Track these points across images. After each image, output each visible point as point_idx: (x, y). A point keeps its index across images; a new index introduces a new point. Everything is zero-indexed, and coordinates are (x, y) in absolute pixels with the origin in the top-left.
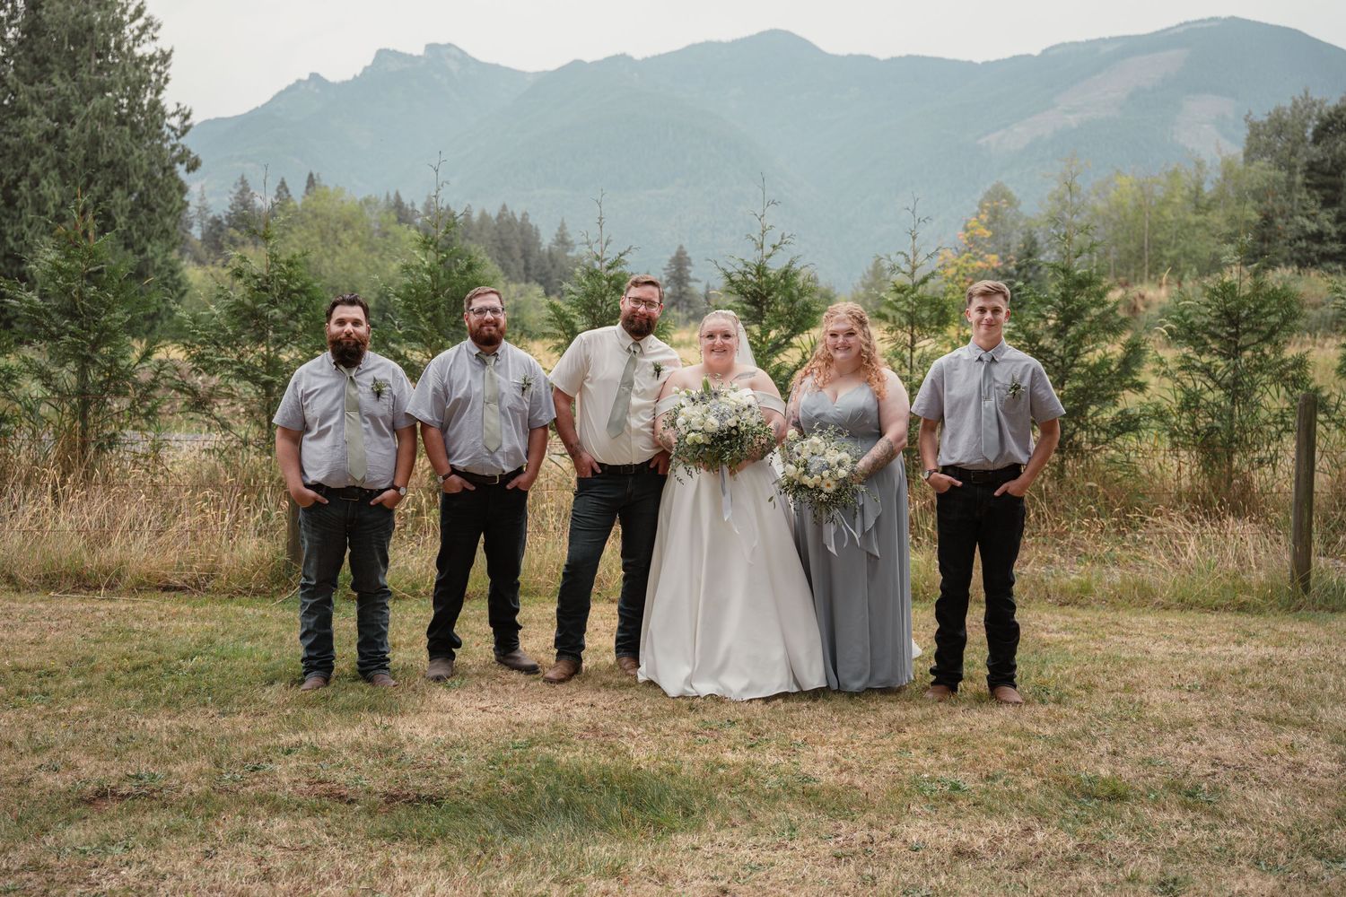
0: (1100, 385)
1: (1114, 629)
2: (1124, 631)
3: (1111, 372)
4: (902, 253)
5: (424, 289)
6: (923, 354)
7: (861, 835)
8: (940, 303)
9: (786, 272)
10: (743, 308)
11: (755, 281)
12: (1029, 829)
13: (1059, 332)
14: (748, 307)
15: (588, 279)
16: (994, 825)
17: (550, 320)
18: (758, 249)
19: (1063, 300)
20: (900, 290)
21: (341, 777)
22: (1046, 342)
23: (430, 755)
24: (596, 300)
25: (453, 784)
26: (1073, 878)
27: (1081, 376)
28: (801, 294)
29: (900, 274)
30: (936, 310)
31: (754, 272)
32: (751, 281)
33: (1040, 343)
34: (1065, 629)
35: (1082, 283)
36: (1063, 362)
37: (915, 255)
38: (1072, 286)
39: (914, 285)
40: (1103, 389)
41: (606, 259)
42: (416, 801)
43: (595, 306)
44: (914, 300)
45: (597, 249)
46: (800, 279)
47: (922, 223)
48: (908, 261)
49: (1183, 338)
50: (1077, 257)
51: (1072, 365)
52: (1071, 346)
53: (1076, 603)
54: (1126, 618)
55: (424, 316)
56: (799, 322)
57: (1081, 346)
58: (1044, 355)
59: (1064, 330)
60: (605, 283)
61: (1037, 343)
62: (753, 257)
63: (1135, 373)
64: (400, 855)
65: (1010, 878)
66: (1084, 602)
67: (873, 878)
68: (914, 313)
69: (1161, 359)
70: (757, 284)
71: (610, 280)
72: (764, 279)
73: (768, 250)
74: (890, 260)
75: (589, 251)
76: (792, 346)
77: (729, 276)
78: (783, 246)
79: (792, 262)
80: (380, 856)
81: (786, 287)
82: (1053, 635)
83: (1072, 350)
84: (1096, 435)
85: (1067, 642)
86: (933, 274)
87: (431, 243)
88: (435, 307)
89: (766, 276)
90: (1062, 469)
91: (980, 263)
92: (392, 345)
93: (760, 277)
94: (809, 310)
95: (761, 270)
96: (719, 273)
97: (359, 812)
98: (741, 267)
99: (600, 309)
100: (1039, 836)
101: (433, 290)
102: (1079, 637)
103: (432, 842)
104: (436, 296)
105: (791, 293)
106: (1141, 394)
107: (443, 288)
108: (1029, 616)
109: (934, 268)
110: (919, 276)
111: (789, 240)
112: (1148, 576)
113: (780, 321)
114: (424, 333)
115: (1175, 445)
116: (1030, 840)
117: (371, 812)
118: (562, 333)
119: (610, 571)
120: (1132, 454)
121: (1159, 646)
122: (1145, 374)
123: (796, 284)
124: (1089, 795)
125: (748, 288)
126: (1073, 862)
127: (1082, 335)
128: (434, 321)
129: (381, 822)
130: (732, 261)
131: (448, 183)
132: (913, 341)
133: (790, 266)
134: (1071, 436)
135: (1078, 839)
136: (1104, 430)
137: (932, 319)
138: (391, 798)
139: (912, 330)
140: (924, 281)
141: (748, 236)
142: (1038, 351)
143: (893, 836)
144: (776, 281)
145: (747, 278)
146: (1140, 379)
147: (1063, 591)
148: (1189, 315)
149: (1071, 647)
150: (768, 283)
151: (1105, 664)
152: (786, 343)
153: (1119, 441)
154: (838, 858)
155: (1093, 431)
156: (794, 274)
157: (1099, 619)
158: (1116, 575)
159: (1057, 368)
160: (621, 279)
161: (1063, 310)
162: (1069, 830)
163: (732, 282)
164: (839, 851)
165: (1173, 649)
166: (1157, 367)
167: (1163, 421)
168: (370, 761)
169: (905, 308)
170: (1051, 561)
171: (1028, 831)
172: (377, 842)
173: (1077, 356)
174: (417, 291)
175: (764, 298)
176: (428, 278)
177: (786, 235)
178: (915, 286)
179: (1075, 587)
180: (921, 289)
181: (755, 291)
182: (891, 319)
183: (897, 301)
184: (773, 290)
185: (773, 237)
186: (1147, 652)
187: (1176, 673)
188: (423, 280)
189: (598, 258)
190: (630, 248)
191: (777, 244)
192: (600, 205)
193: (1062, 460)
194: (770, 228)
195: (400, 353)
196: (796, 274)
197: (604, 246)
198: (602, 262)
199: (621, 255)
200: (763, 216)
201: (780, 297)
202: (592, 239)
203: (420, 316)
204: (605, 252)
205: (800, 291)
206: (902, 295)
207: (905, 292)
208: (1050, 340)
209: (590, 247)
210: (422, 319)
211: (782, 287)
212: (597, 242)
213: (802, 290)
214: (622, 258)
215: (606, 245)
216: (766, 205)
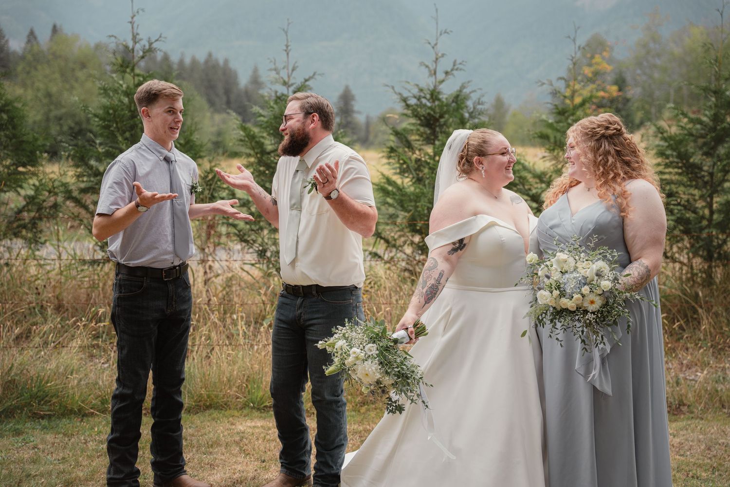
4: (563, 78)
5: (122, 109)
9: (457, 96)
10: (418, 130)
11: (429, 104)
13: (708, 150)
14: (422, 129)
15: (276, 102)
17: (241, 140)
18: (431, 75)
19: (712, 120)
22: (696, 159)
29: (561, 98)
31: (428, 96)
32: (425, 105)
33: (691, 160)
36: (712, 177)
37: (575, 79)
39: (574, 108)
41: (292, 85)
45: (284, 74)
46: (470, 103)
48: (568, 86)
51: (722, 180)
52: (721, 163)
55: (122, 134)
58: (693, 171)
59: (713, 148)
61: (688, 161)
62: (428, 82)
70: (430, 108)
72: (437, 103)
73: (440, 76)
74: (551, 84)
75: (277, 76)
77: (405, 100)
78: (455, 72)
79: (463, 87)
81: (457, 110)
83: (721, 166)
87: (127, 67)
88: (133, 128)
89: (439, 100)
90: (710, 276)
91: (602, 94)
92: (93, 162)
93: (434, 102)
95: (434, 95)
96: (396, 97)
98: (415, 91)
101: (131, 111)
105: (462, 115)
108: (712, 430)
111: (461, 66)
118: (252, 152)
123: (467, 107)
125: (422, 112)
130: (408, 86)
131: (143, 10)
133: (460, 91)
141: (422, 64)
142: (688, 167)
144: (447, 105)
145: (421, 102)
150: (441, 106)
156: (465, 98)
159: (706, 183)
163: (408, 106)
174: (115, 111)
175: (437, 120)
176: (126, 100)
177: (458, 62)
181: (429, 114)
182: (552, 140)
183: (558, 122)
184: (445, 113)
185: (445, 64)
188: (120, 101)
189: (285, 83)
190: (314, 74)
191: (449, 70)
192: (286, 33)
193: (710, 267)
194: (443, 55)
195: (97, 169)
196: (467, 98)
197: (290, 72)
198: (289, 86)
199: (306, 80)
200: (436, 44)
201: (451, 120)
202: (280, 65)
203: (118, 135)
204: (291, 78)
205: (471, 114)
206: (563, 118)
207: (566, 115)
208: (700, 157)
209: (278, 73)
210: (120, 139)
211: (454, 110)
212: (284, 68)
213: (472, 112)
214: (307, 83)
215: (293, 70)
216: (439, 34)
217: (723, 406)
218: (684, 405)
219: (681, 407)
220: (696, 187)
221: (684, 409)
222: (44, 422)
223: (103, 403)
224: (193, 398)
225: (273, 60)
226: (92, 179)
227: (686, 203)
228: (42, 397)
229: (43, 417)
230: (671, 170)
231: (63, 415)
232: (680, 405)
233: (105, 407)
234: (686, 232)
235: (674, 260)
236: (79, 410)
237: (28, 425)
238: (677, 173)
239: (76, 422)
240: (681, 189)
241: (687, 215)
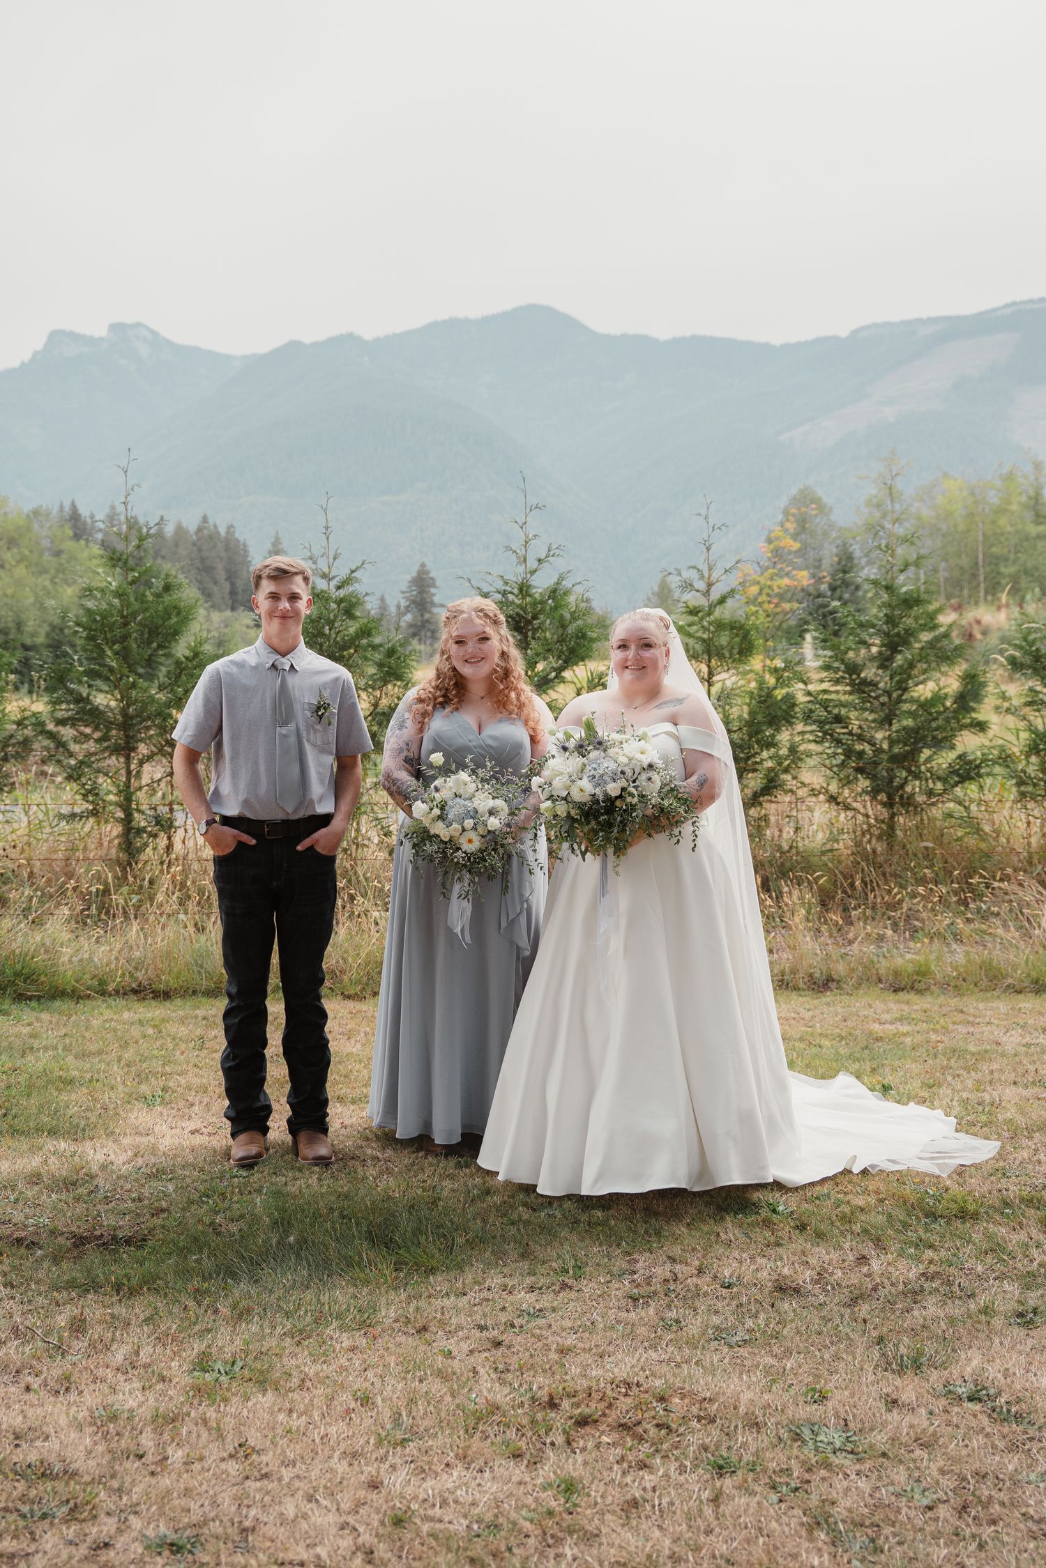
0: (934, 725)
1: (959, 1017)
2: (971, 1019)
3: (946, 709)
4: (694, 567)
5: (112, 615)
6: (723, 690)
7: (662, 1271)
8: (741, 627)
9: (554, 591)
11: (518, 601)
12: (864, 1257)
13: (884, 662)
16: (821, 1254)
18: (520, 563)
19: (887, 623)
20: (693, 612)
21: (18, 1217)
22: (869, 673)
23: (128, 1186)
24: (323, 627)
25: (158, 1221)
26: (916, 1313)
27: (912, 714)
28: (574, 617)
29: (694, 592)
30: (737, 635)
31: (516, 591)
32: (513, 603)
33: (863, 675)
34: (900, 1020)
35: (910, 602)
36: (890, 696)
37: (710, 569)
38: (897, 606)
39: (710, 606)
40: (936, 729)
41: (334, 578)
42: (111, 1243)
43: (321, 634)
44: (710, 623)
45: (323, 565)
46: (572, 599)
47: (717, 531)
48: (702, 577)
49: (1030, 667)
50: (902, 571)
51: (899, 700)
52: (898, 678)
53: (912, 988)
54: (974, 1004)
55: (111, 648)
56: (572, 651)
57: (909, 677)
58: (867, 689)
59: (890, 659)
60: (333, 606)
61: (859, 675)
62: (515, 573)
63: (974, 710)
64: (94, 1308)
65: (842, 1316)
66: (922, 986)
67: (678, 1322)
68: (710, 639)
69: (1004, 693)
70: (518, 606)
71: (339, 602)
72: (528, 599)
74: (680, 574)
76: (563, 681)
78: (550, 559)
79: (561, 578)
80: (70, 1311)
81: (556, 608)
82: (887, 1026)
83: (899, 682)
84: (931, 785)
85: (905, 1035)
86: (732, 593)
87: (119, 560)
88: (125, 638)
89: (530, 596)
90: (892, 827)
91: (786, 581)
93: (524, 598)
94: (584, 636)
95: (524, 589)
97: (42, 1258)
98: (500, 585)
99: (328, 637)
100: (876, 1265)
101: (122, 616)
102: (918, 1028)
103: (133, 1293)
104: (126, 624)
105: (562, 616)
106: (981, 734)
107: (134, 615)
108: (858, 1004)
109: (733, 587)
110: (715, 595)
111: (558, 552)
112: (998, 955)
113: (549, 650)
114: (111, 670)
115: (1023, 795)
116: (865, 1270)
117: (56, 1260)
119: (345, 960)
120: (974, 807)
121: (1012, 1036)
122: (985, 711)
123: (567, 605)
124: (933, 1216)
125: (512, 611)
126: (915, 1295)
127: (911, 665)
128: (124, 655)
129: (69, 1270)
130: (489, 578)
131: (138, 486)
132: (711, 674)
133: (558, 583)
134: (902, 787)
135: (921, 1267)
136: (939, 778)
137: (733, 648)
138: (80, 1242)
139: (710, 661)
140: (722, 601)
141: (508, 548)
142: (859, 684)
143: (700, 1271)
144: (543, 602)
145: (508, 599)
146: (980, 717)
147: (896, 973)
148: (1034, 640)
149: (908, 1040)
150: (535, 604)
151: (949, 1059)
152: (556, 677)
153: (958, 791)
154: (635, 1300)
155: (927, 780)
156: (565, 593)
157: (941, 1006)
158: (959, 955)
159: (883, 704)
160: (354, 600)
161: (887, 634)
162: (910, 1256)
164: (636, 1291)
165: (1028, 1039)
166: (999, 702)
167: (1008, 766)
168: (53, 1196)
169: (699, 634)
170: (881, 938)
171: (862, 1260)
172: (65, 1294)
173: (905, 690)
174: (104, 617)
175: (529, 622)
176: (116, 601)
177: (554, 547)
178: (712, 607)
179: (910, 968)
180: (717, 613)
181: (518, 614)
183: (690, 625)
184: (542, 611)
185: (538, 549)
186: (998, 1044)
187: (1032, 1068)
188: (110, 604)
189: (324, 576)
190: (363, 563)
191: (543, 557)
192: (325, 510)
193: (893, 816)
194: (535, 536)
195: (81, 695)
196: (567, 593)
197: (331, 560)
198: (330, 580)
199: (353, 572)
200: (525, 523)
201: (548, 621)
202: (317, 550)
203: (106, 649)
204: (333, 569)
205: (572, 614)
206: (696, 618)
207: (700, 615)
208: (874, 670)
209: (315, 563)
210: (109, 653)
211: (551, 609)
212: (322, 556)
213: (574, 612)
214: (354, 575)
215: (335, 559)
216: (528, 510)
217: (880, 981)
218: (833, 980)
219: (830, 984)
220: (872, 711)
221: (831, 985)
222: (34, 1004)
223: (99, 985)
224: (212, 979)
225: (307, 546)
226: (72, 706)
227: (859, 731)
228: (30, 977)
229: (30, 998)
230: (839, 688)
231: (53, 998)
232: (828, 980)
233: (103, 990)
234: (859, 770)
235: (847, 807)
236: (73, 991)
237: (13, 1007)
238: (845, 693)
239: (72, 1004)
240: (853, 715)
241: (862, 747)
